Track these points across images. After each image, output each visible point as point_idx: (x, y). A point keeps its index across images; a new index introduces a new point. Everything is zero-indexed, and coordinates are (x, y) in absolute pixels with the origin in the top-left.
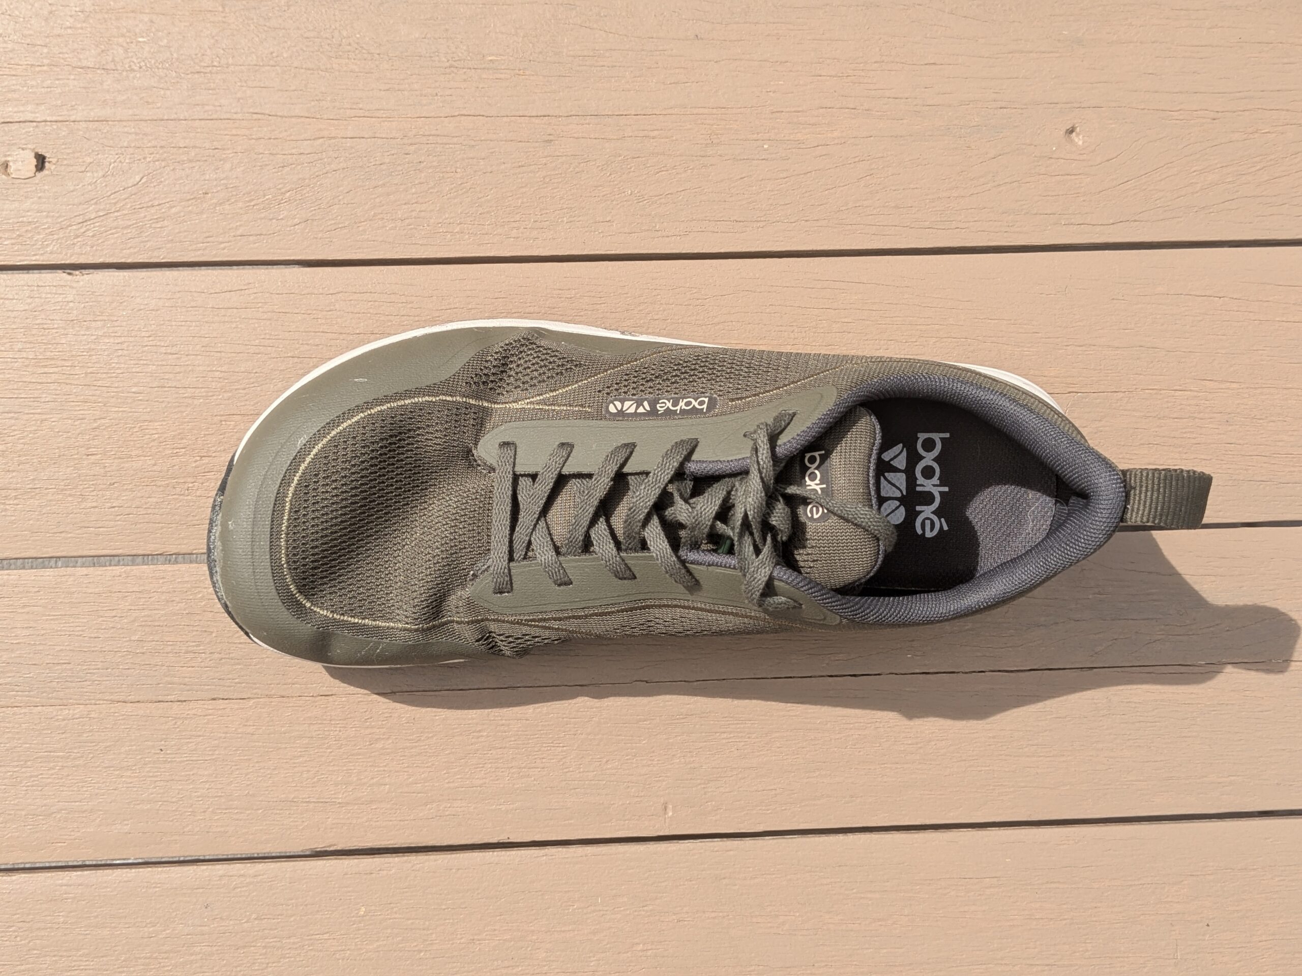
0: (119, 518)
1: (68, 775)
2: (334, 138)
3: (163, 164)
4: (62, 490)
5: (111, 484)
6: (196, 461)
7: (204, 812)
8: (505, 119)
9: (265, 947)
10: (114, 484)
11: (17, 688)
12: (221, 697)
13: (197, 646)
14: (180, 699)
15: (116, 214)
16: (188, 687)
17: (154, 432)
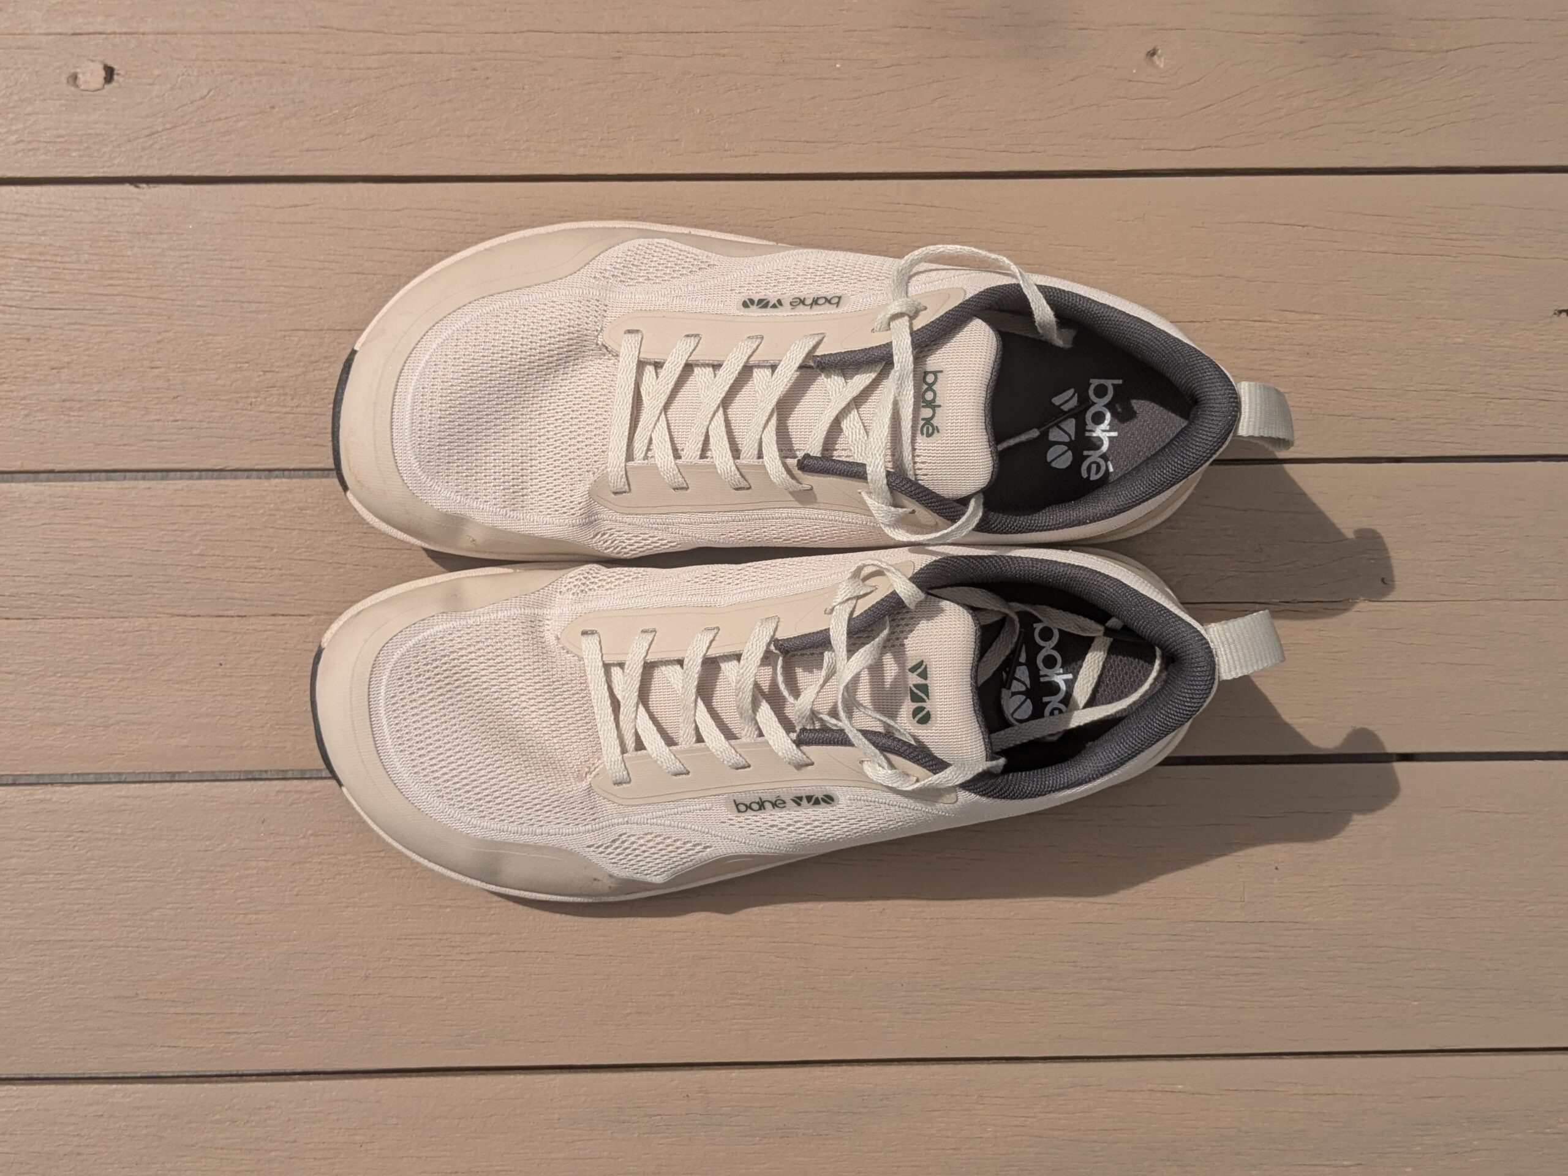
0: (182, 431)
1: (128, 687)
2: (402, 53)
3: (231, 77)
4: (127, 402)
5: (174, 398)
6: (259, 376)
7: (262, 727)
8: (574, 35)
9: (320, 863)
10: (177, 397)
11: (78, 600)
12: (281, 613)
13: (258, 561)
14: (240, 614)
15: (183, 127)
16: (248, 603)
17: (218, 346)
